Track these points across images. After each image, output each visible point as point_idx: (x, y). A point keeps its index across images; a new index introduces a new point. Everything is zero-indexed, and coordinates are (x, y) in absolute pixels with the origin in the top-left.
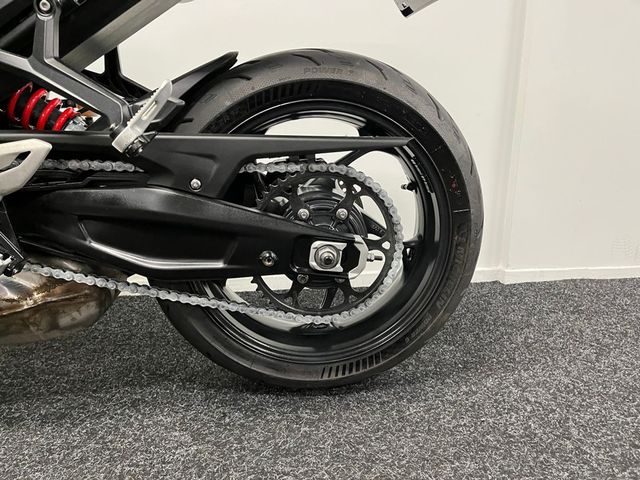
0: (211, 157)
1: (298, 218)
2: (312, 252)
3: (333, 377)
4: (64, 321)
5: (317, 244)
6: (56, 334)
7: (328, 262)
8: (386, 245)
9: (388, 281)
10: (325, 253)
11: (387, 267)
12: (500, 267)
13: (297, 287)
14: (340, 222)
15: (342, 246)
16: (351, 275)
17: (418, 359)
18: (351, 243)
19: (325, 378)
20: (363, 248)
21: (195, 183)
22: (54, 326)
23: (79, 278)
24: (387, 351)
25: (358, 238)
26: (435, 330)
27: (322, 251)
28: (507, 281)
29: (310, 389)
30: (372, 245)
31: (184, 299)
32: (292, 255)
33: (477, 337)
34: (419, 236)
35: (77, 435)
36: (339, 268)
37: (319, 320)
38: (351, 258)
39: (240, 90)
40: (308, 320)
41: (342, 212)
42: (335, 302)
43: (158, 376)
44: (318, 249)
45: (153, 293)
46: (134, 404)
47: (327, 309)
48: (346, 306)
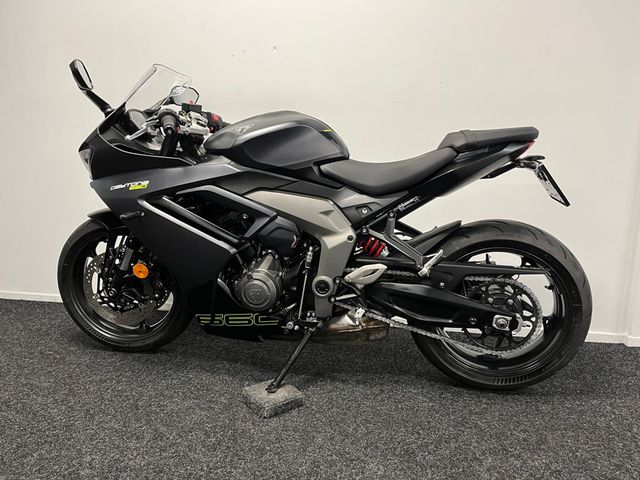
0: (450, 274)
1: (487, 302)
2: (494, 320)
3: (500, 384)
4: (372, 337)
5: (497, 316)
6: (367, 343)
7: (502, 326)
8: (533, 319)
9: (533, 337)
10: (501, 321)
11: (533, 330)
12: (626, 334)
13: (484, 335)
14: (508, 306)
15: (509, 318)
16: (513, 333)
17: (552, 384)
18: (514, 317)
19: (495, 384)
20: (520, 320)
21: (442, 284)
22: (367, 339)
23: (379, 318)
24: (531, 374)
25: (518, 315)
26: (560, 367)
27: (500, 320)
28: (629, 345)
29: (486, 389)
30: (525, 318)
31: (429, 334)
32: (484, 320)
33: (595, 378)
34: (554, 314)
35: (376, 390)
36: (507, 329)
37: (494, 353)
38: (514, 325)
39: (464, 242)
40: (489, 352)
41: (511, 301)
42: (503, 345)
43: (403, 372)
44: (497, 319)
45: (410, 328)
46: (396, 382)
47: (498, 348)
48: (509, 348)
